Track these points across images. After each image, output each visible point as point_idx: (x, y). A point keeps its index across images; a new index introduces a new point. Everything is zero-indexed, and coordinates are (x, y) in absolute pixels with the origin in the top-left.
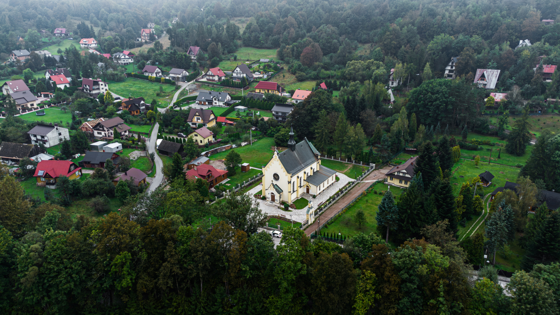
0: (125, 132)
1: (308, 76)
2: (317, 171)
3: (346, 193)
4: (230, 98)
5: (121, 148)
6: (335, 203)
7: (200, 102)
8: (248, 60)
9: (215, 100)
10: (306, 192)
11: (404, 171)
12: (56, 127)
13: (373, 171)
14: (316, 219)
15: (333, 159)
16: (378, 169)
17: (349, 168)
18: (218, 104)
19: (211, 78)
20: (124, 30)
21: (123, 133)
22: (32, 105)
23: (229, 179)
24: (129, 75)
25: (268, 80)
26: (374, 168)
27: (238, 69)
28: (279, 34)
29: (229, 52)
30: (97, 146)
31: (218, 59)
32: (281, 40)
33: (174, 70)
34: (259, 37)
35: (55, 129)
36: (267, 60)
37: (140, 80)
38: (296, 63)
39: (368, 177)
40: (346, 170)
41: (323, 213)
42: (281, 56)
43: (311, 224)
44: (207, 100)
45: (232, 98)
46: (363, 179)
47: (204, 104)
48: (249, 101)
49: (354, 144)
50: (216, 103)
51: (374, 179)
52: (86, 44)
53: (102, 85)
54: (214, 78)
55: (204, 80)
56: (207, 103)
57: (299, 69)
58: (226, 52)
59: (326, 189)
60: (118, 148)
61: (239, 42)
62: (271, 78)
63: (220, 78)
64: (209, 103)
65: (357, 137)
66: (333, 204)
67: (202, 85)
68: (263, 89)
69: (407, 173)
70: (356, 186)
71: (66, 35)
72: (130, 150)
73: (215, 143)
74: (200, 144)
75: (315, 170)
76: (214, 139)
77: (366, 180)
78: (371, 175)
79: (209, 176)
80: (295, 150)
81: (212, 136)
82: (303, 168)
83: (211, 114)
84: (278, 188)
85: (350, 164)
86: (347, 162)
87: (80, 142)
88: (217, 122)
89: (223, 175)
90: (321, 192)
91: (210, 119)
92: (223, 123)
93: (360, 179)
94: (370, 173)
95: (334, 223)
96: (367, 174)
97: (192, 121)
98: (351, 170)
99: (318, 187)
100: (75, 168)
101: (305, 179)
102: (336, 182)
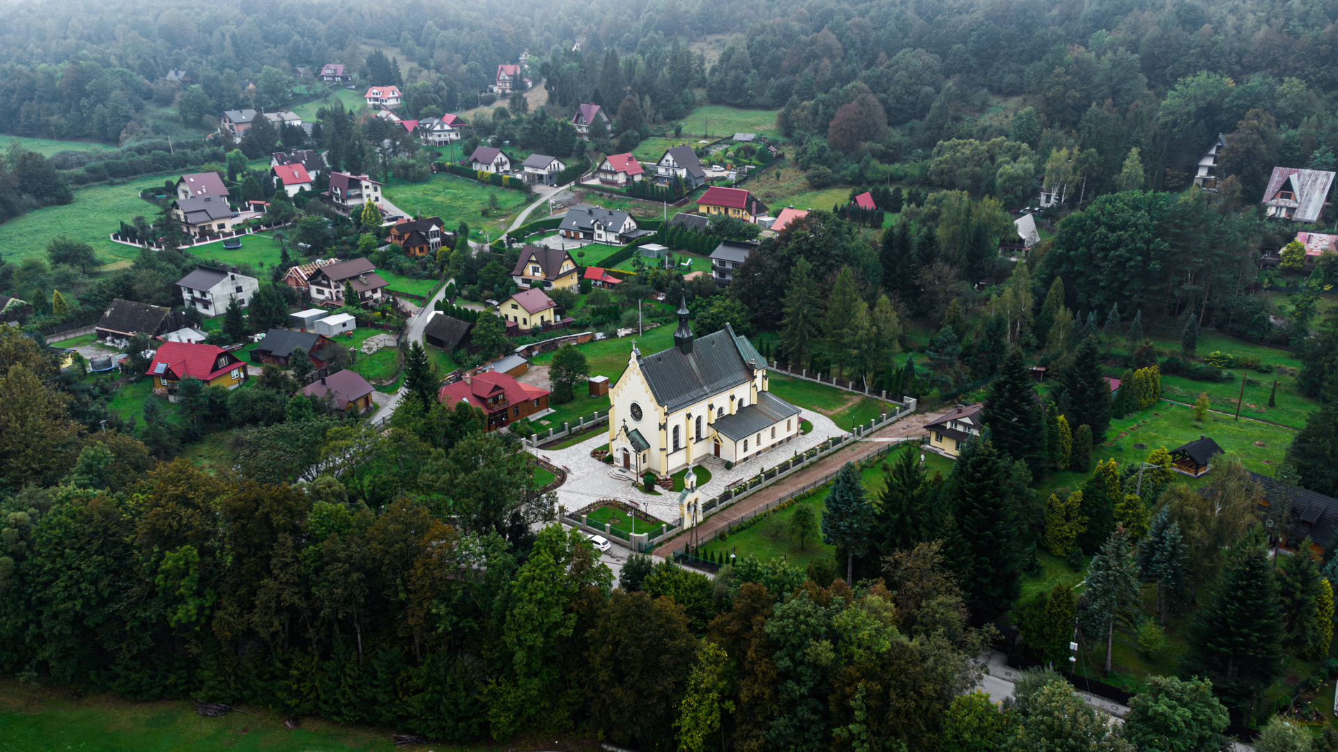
0: (375, 291)
1: (837, 176)
2: (751, 406)
3: (812, 464)
4: (634, 225)
5: (352, 326)
6: (774, 484)
7: (568, 232)
8: (705, 137)
9: (599, 228)
10: (713, 452)
11: (967, 420)
12: (230, 274)
13: (907, 416)
14: (704, 519)
15: (818, 381)
16: (923, 413)
17: (850, 404)
18: (604, 239)
19: (609, 177)
20: (464, 68)
21: (368, 294)
22: (222, 226)
23: (552, 411)
24: (441, 168)
25: (738, 183)
26: (912, 408)
27: (669, 157)
28: (794, 72)
29: (668, 118)
30: (302, 320)
31: (636, 134)
32: (796, 87)
33: (534, 158)
34: (744, 81)
35: (229, 277)
36: (751, 136)
37: (461, 179)
38: (815, 143)
39: (887, 429)
40: (839, 410)
41: (732, 504)
42: (787, 127)
43: (688, 529)
44: (581, 228)
45: (640, 225)
46: (872, 433)
47: (576, 238)
48: (674, 232)
49: (865, 346)
50: (600, 236)
51: (900, 435)
52: (376, 99)
53: (367, 187)
54: (616, 178)
55: (595, 182)
56: (581, 235)
57: (820, 158)
58: (660, 116)
59: (766, 450)
60: (344, 325)
61: (700, 93)
62: (746, 179)
63: (630, 179)
64: (585, 234)
65: (874, 329)
66: (767, 487)
67: (589, 194)
68: (716, 206)
69: (974, 427)
70: (846, 449)
71: (344, 79)
72: (373, 331)
73: (557, 327)
74: (522, 327)
75: (746, 404)
76: (558, 317)
77: (877, 436)
78: (897, 424)
79: (496, 400)
80: (691, 351)
81: (552, 310)
82: (706, 396)
83: (565, 260)
84: (637, 437)
85: (856, 395)
86: (850, 390)
87: (267, 307)
88: (579, 279)
89: (538, 399)
90: (751, 456)
91: (561, 272)
92: (599, 283)
93: (863, 434)
94: (898, 420)
95: (746, 531)
96: (886, 422)
97: (522, 274)
98: (853, 411)
99: (741, 444)
100: (230, 364)
101: (713, 422)
102: (800, 436)
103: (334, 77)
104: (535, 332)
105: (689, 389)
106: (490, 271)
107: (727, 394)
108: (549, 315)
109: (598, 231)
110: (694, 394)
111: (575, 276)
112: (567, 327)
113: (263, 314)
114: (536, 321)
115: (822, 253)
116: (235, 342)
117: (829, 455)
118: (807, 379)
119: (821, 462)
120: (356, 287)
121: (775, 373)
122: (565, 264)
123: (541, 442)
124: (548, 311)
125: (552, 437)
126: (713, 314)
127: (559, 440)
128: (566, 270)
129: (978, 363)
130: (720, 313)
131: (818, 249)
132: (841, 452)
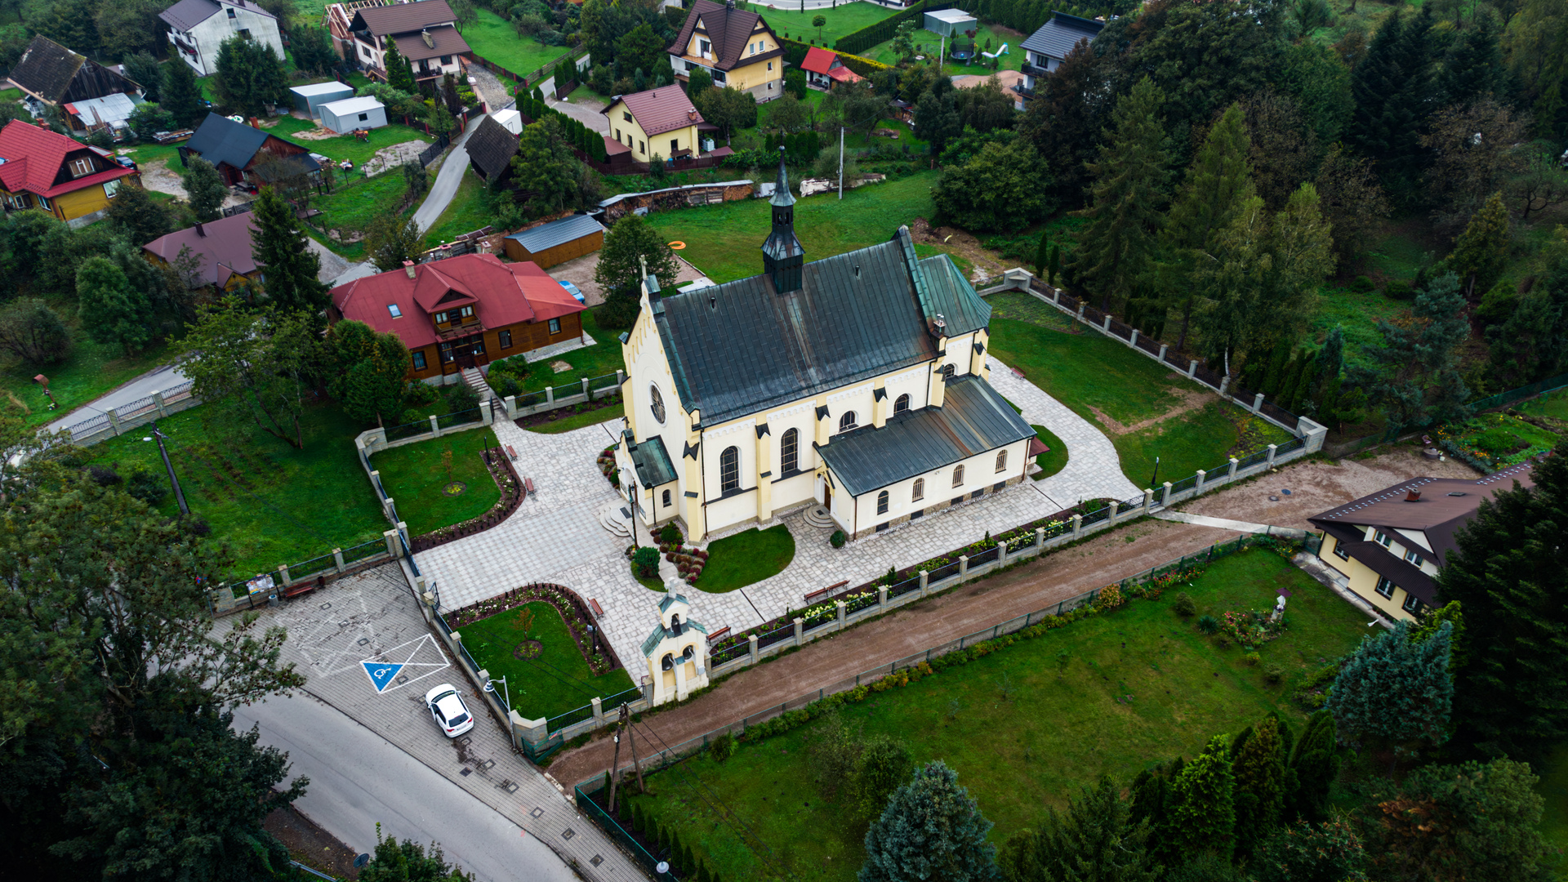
0: (446, 60)
2: (928, 409)
3: (1019, 563)
5: (379, 120)
6: (912, 607)
10: (821, 500)
11: (1420, 539)
12: (226, 6)
13: (1294, 463)
14: (715, 683)
16: (1334, 460)
17: (1175, 412)
21: (434, 64)
23: (590, 341)
26: (1312, 447)
30: (303, 99)
35: (223, 12)
39: (1233, 493)
40: (1145, 424)
41: (794, 649)
43: (660, 708)
46: (1194, 498)
49: (1235, 295)
51: (1257, 516)
59: (936, 508)
60: (363, 117)
65: (1266, 261)
66: (892, 613)
69: (1432, 558)
70: (1115, 536)
72: (408, 132)
73: (699, 164)
74: (638, 157)
75: (915, 404)
76: (710, 145)
77: (1202, 512)
78: (1261, 483)
79: (455, 317)
80: (796, 286)
81: (695, 130)
82: (811, 389)
83: (754, 33)
84: (657, 454)
85: (1201, 390)
86: (1190, 375)
87: (241, 71)
88: (785, 70)
89: (558, 319)
90: (896, 522)
91: (746, 54)
92: (825, 80)
93: (1169, 500)
94: (1268, 473)
95: (783, 740)
96: (1234, 476)
97: (684, 53)
98: (1176, 430)
99: (870, 500)
100: (98, 171)
101: (823, 441)
102: (1029, 481)
104: (657, 169)
105: (771, 373)
106: (633, 43)
107: (868, 386)
108: (688, 140)
110: (779, 385)
111: (778, 64)
112: (720, 165)
113: (236, 84)
114: (661, 149)
115: (1221, 60)
116: (181, 127)
117: (1070, 544)
118: (1111, 335)
119: (1042, 562)
120: (404, 49)
122: (755, 40)
123: (524, 412)
124: (687, 130)
125: (551, 404)
127: (563, 412)
128: (757, 52)
131: (1217, 51)
132: (1102, 539)
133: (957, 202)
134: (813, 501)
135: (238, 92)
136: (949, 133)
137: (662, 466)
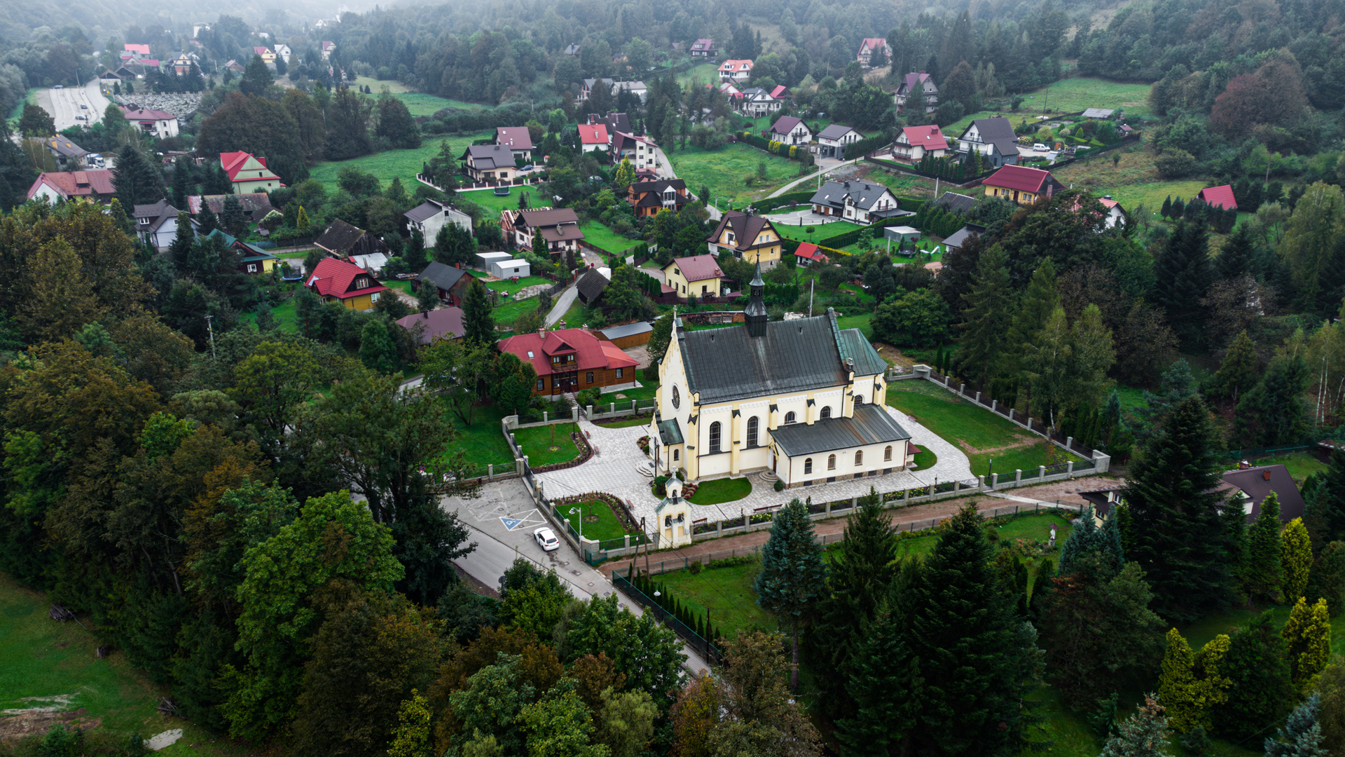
0: (569, 242)
1: (1202, 165)
2: (842, 419)
3: (893, 508)
4: (893, 204)
5: (526, 272)
6: (820, 522)
7: (819, 207)
8: (1048, 112)
9: (850, 204)
10: (771, 467)
12: (444, 209)
13: (1083, 476)
14: (695, 543)
15: (993, 410)
17: (1014, 446)
18: (852, 217)
19: (903, 152)
20: (829, 42)
21: (562, 245)
22: (504, 175)
23: (639, 385)
24: (740, 138)
25: (1057, 166)
26: (1100, 468)
27: (974, 130)
28: (1199, 38)
29: (1010, 91)
30: (483, 260)
31: (959, 105)
32: (1199, 56)
33: (833, 129)
34: (1129, 48)
36: (1107, 112)
37: (754, 149)
38: (1187, 121)
39: (1042, 487)
41: (744, 533)
42: (1162, 104)
43: (662, 550)
44: (832, 203)
45: (901, 204)
47: (825, 214)
48: (934, 213)
49: (1049, 370)
50: (849, 213)
52: (727, 73)
53: (641, 148)
54: (910, 152)
55: (888, 157)
56: (831, 212)
57: (1185, 141)
58: (1003, 88)
59: (844, 478)
60: (517, 270)
61: (1067, 65)
62: (1069, 162)
63: (928, 154)
64: (835, 210)
65: (1068, 349)
67: (874, 169)
68: (1004, 187)
70: (957, 500)
71: (711, 54)
72: (542, 280)
73: (723, 299)
74: (681, 294)
75: (835, 414)
76: (728, 291)
77: (1019, 494)
78: (1062, 484)
79: (564, 359)
80: (763, 334)
81: (718, 281)
82: (767, 392)
83: (763, 229)
85: (1034, 436)
86: (1028, 428)
87: (450, 242)
88: (783, 254)
89: (621, 369)
90: (817, 482)
91: (757, 242)
92: (810, 262)
93: (996, 486)
94: (1069, 480)
95: (732, 570)
96: (1042, 478)
97: (717, 241)
98: (1011, 455)
99: (800, 462)
100: (370, 287)
101: (774, 428)
102: (908, 471)
103: (701, 52)
104: (692, 301)
105: (744, 380)
106: (686, 235)
107: (803, 396)
108: (714, 287)
109: (848, 208)
110: (747, 387)
111: (777, 250)
112: (733, 302)
113: (447, 249)
114: (696, 290)
115: (1062, 246)
116: (412, 272)
117: (928, 502)
118: (981, 405)
119: (907, 509)
120: (546, 235)
121: (943, 390)
122: (764, 234)
123: (597, 417)
124: (713, 281)
125: (612, 414)
126: (894, 308)
127: (619, 418)
128: (764, 241)
129: (1243, 425)
130: (908, 307)
131: (1058, 240)
132: (949, 502)
133: (886, 326)
134: (766, 468)
135: (447, 254)
136: (888, 290)
137: (675, 434)
